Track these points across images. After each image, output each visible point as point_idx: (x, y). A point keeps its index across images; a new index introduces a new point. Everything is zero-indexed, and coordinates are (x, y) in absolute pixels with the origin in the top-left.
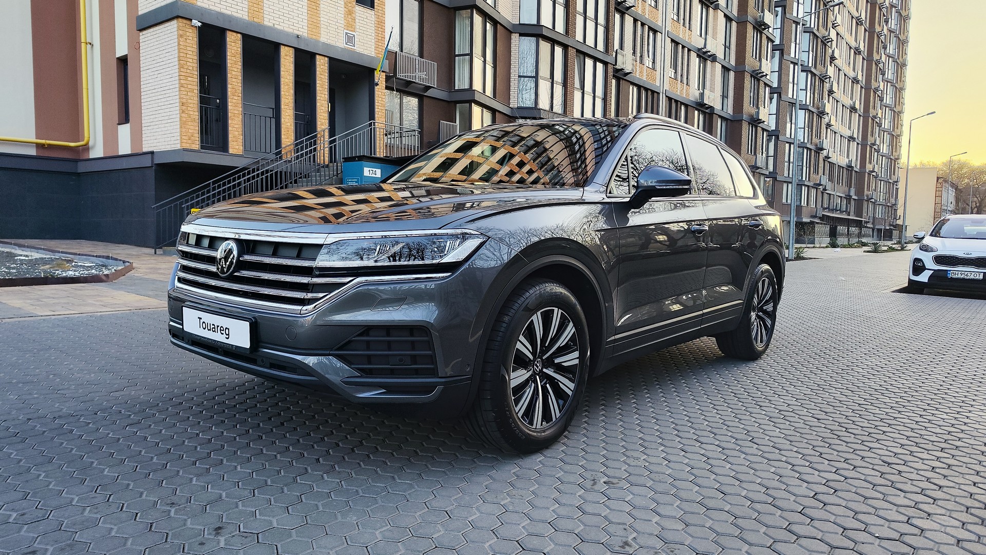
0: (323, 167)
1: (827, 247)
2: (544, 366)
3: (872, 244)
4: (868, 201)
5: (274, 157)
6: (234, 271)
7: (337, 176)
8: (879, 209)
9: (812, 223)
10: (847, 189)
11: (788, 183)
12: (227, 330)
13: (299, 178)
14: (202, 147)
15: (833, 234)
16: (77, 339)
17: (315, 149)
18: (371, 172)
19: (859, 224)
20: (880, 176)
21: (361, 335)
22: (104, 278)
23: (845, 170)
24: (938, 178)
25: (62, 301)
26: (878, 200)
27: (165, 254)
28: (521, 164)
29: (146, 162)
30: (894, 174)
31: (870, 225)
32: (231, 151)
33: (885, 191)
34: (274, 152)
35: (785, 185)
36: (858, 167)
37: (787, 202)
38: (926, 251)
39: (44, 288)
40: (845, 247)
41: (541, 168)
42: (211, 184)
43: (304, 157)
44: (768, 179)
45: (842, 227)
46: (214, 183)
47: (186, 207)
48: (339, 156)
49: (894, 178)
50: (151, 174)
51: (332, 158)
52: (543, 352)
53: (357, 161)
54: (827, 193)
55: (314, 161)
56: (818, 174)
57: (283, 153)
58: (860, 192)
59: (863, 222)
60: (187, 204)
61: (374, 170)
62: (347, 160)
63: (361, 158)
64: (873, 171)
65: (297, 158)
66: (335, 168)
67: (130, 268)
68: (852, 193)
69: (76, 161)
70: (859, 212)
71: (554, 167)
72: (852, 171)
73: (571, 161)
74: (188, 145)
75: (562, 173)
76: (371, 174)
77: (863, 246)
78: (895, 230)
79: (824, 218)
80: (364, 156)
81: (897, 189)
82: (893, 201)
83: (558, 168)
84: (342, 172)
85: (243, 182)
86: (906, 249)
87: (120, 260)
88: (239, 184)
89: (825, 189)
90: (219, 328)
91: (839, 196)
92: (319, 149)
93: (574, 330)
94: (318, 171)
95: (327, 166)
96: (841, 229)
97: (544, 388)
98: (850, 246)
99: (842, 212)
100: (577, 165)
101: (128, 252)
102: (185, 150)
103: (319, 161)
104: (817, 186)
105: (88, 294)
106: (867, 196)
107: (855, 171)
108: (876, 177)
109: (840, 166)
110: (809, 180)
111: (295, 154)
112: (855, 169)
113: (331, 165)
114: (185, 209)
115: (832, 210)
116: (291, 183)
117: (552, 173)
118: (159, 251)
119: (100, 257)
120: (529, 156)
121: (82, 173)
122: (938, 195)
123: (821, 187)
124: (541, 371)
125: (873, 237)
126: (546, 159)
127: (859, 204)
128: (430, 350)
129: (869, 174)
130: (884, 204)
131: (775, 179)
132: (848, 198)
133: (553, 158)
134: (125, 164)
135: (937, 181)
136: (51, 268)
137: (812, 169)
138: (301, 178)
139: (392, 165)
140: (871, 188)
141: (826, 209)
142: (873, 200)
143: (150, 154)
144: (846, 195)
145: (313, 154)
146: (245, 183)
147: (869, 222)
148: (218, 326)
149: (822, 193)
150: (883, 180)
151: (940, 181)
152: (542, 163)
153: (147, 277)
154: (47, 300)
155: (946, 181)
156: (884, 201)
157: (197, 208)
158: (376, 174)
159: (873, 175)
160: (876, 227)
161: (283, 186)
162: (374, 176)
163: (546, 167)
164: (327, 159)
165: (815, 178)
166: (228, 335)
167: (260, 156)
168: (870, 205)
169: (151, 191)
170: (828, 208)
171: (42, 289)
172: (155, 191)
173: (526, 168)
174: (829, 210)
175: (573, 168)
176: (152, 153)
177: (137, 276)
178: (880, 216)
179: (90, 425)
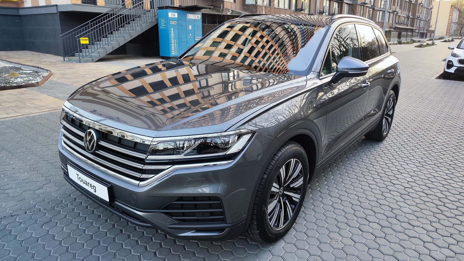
0: (147, 11)
1: (397, 44)
2: (284, 190)
3: (418, 41)
4: (417, 19)
5: (121, 6)
6: (95, 150)
7: (155, 17)
8: (422, 23)
9: (390, 31)
10: (408, 13)
11: (380, 11)
12: (94, 187)
13: (135, 18)
14: (83, 2)
15: (399, 36)
16: (19, 138)
17: (143, 3)
18: (172, 15)
19: (412, 31)
20: (424, 5)
21: (177, 200)
22: (36, 84)
23: (408, 3)
24: (452, 6)
25: (13, 104)
26: (422, 18)
27: (69, 60)
28: (262, 37)
29: (54, 10)
30: (431, 4)
31: (417, 31)
32: (98, 4)
33: (426, 13)
34: (122, 4)
35: (378, 12)
36: (414, 1)
37: (379, 21)
38: (454, 56)
39: (4, 93)
40: (405, 44)
41: (273, 39)
42: (90, 23)
43: (137, 8)
44: (370, 9)
45: (404, 33)
46: (91, 22)
47: (77, 37)
48: (156, 5)
49: (431, 6)
50: (57, 17)
51: (152, 6)
52: (285, 182)
53: (165, 9)
54: (398, 15)
55: (142, 8)
56: (395, 6)
57: (126, 4)
58: (414, 14)
59: (414, 29)
60: (78, 35)
61: (174, 13)
62: (160, 8)
63: (167, 7)
64: (421, 3)
65: (134, 7)
66: (154, 12)
67: (51, 75)
68: (410, 15)
69: (18, 9)
70: (412, 25)
71: (280, 39)
72: (411, 3)
73: (289, 35)
74: (75, 2)
75: (285, 42)
76: (172, 16)
77: (414, 42)
78: (428, 33)
79: (395, 28)
80: (168, 6)
81: (431, 12)
82: (429, 18)
83: (282, 39)
84: (157, 15)
85: (106, 22)
86: (434, 44)
87: (45, 69)
88: (105, 23)
89: (397, 13)
90: (89, 184)
91: (404, 17)
92: (145, 3)
93: (301, 166)
94: (145, 13)
95: (150, 11)
96: (403, 33)
97: (285, 203)
98: (408, 43)
99: (404, 24)
100: (293, 37)
101: (50, 60)
102: (74, 4)
103: (145, 8)
104: (394, 12)
105: (27, 98)
106: (417, 16)
107: (413, 3)
108: (422, 6)
109: (406, 1)
110: (390, 9)
111: (132, 6)
112: (413, 2)
113: (151, 10)
114: (77, 38)
115: (400, 24)
116: (131, 21)
117: (279, 42)
118: (66, 59)
119: (34, 67)
120: (265, 33)
121: (22, 15)
122: (451, 15)
123: (396, 12)
124: (283, 193)
125: (418, 37)
126: (275, 35)
127: (413, 20)
128: (221, 209)
129: (419, 5)
130: (425, 20)
131: (374, 9)
132: (408, 17)
133: (278, 35)
134: (43, 11)
135: (451, 8)
136: (9, 76)
137: (392, 3)
138: (136, 18)
139: (183, 10)
140: (419, 12)
141: (397, 23)
142: (420, 18)
143: (56, 6)
144: (407, 16)
145: (142, 5)
146: (107, 23)
147: (417, 29)
148: (89, 183)
149: (396, 15)
150: (425, 8)
151: (453, 7)
152: (273, 37)
153: (59, 81)
154: (5, 104)
155: (455, 8)
156: (425, 18)
157: (83, 37)
158: (175, 16)
159: (421, 5)
160: (420, 32)
161: (127, 22)
162: (174, 17)
163: (275, 39)
164: (149, 7)
165: (393, 8)
166: (95, 190)
167: (114, 6)
168: (418, 20)
169: (58, 26)
170: (398, 23)
171: (3, 94)
172: (61, 26)
173: (265, 39)
174: (398, 24)
175: (291, 39)
176: (57, 6)
177: (54, 81)
178: (422, 26)
179: (22, 225)
